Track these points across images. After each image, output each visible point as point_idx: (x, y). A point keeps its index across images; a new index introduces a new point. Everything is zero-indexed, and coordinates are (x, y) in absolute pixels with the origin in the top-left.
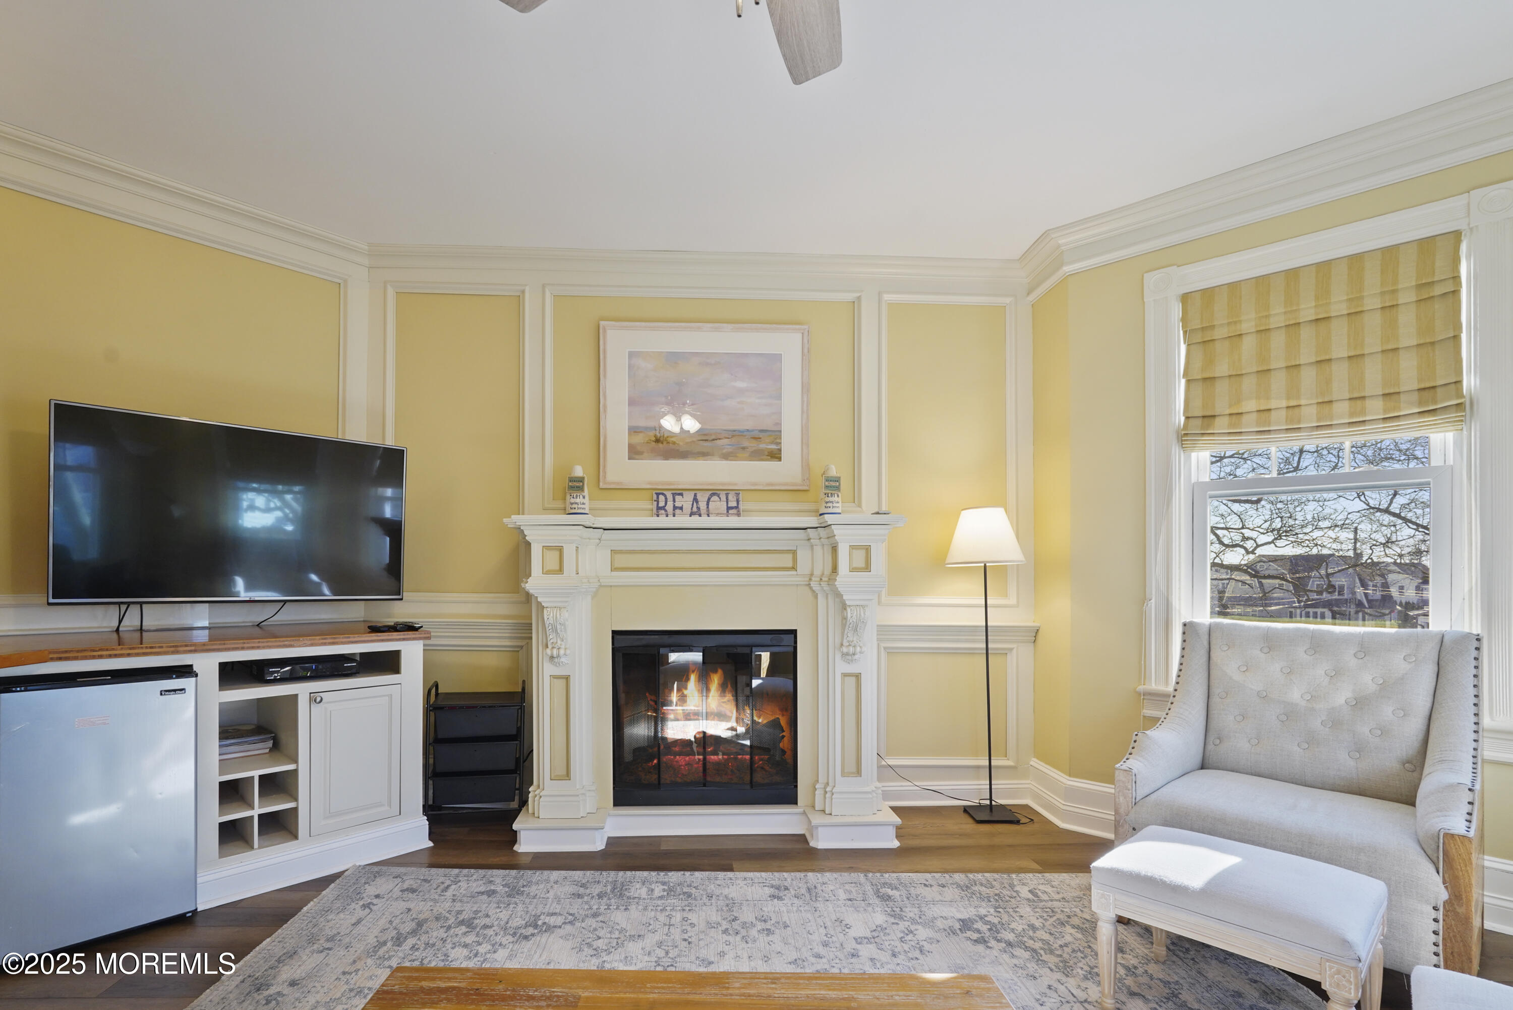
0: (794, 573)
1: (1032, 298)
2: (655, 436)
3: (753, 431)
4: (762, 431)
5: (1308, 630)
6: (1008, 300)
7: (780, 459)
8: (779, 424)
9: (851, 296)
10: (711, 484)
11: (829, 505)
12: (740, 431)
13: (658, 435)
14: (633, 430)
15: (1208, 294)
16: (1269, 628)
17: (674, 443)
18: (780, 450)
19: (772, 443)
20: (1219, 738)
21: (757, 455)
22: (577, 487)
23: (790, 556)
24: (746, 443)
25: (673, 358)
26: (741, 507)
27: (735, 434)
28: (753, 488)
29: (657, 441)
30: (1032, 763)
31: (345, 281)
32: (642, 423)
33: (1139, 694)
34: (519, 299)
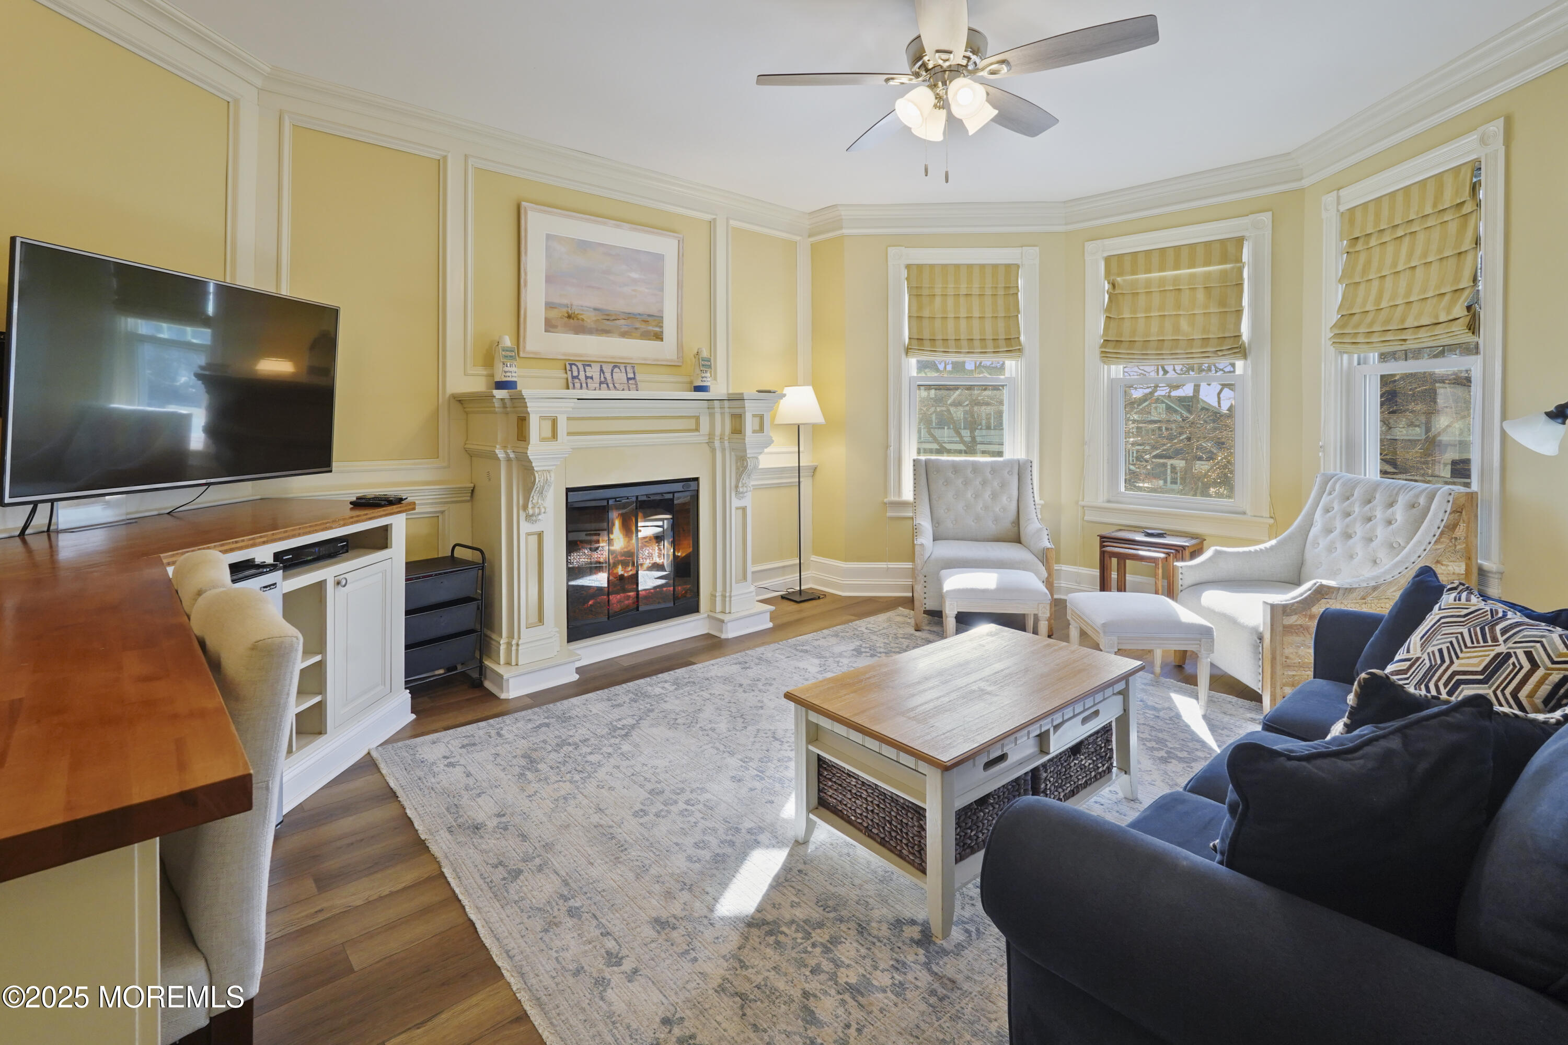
0: (697, 433)
1: (812, 239)
2: (568, 313)
3: (642, 315)
4: (649, 316)
5: (969, 461)
6: (798, 238)
7: (662, 340)
8: (661, 311)
9: (709, 217)
10: (613, 358)
11: (704, 379)
12: (633, 314)
13: (570, 312)
14: (550, 306)
15: (920, 267)
16: (953, 461)
17: (583, 320)
18: (662, 332)
19: (657, 326)
20: (938, 523)
21: (646, 336)
22: (511, 356)
23: (693, 421)
24: (638, 325)
25: (583, 246)
26: (638, 378)
27: (630, 316)
28: (643, 362)
29: (569, 317)
30: (812, 559)
31: (237, 101)
32: (557, 300)
33: (886, 504)
34: (440, 165)
